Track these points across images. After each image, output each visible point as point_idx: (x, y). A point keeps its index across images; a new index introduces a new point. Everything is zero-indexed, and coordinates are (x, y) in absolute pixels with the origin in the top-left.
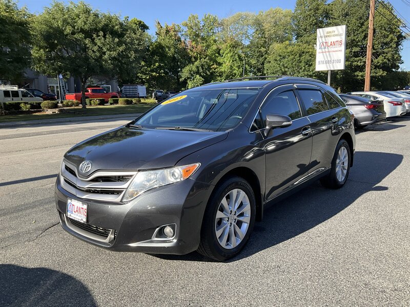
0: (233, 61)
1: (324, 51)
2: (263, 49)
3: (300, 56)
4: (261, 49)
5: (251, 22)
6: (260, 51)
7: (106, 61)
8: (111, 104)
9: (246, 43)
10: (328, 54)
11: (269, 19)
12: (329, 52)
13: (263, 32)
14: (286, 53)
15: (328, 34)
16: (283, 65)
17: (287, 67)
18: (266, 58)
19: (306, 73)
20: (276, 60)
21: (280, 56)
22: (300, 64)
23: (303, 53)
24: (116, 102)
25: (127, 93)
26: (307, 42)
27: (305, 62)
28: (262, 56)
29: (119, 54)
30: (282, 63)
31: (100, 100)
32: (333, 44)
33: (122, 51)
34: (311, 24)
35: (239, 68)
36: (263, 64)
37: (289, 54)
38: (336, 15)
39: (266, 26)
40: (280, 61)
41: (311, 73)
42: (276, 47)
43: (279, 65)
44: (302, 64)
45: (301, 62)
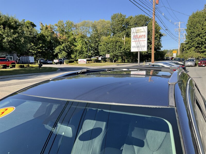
0: (82, 44)
1: (136, 40)
2: (97, 39)
3: (116, 43)
4: (96, 39)
5: (91, 25)
6: (96, 40)
7: (5, 43)
8: (11, 68)
9: (89, 36)
10: (138, 42)
11: (100, 25)
12: (139, 41)
13: (97, 31)
14: (109, 42)
15: (138, 31)
16: (108, 47)
17: (110, 48)
18: (99, 44)
19: (119, 51)
20: (104, 45)
21: (106, 43)
22: (116, 47)
23: (117, 41)
24: (14, 66)
25: (23, 61)
26: (119, 36)
27: (118, 46)
28: (97, 42)
29: (13, 39)
30: (107, 46)
31: (4, 65)
32: (141, 37)
33: (16, 38)
34: (120, 28)
35: (86, 48)
36: (98, 46)
37: (111, 42)
38: (132, 24)
39: (99, 28)
40: (107, 45)
41: (122, 51)
42: (104, 38)
43: (106, 47)
44: (117, 47)
45: (116, 46)
